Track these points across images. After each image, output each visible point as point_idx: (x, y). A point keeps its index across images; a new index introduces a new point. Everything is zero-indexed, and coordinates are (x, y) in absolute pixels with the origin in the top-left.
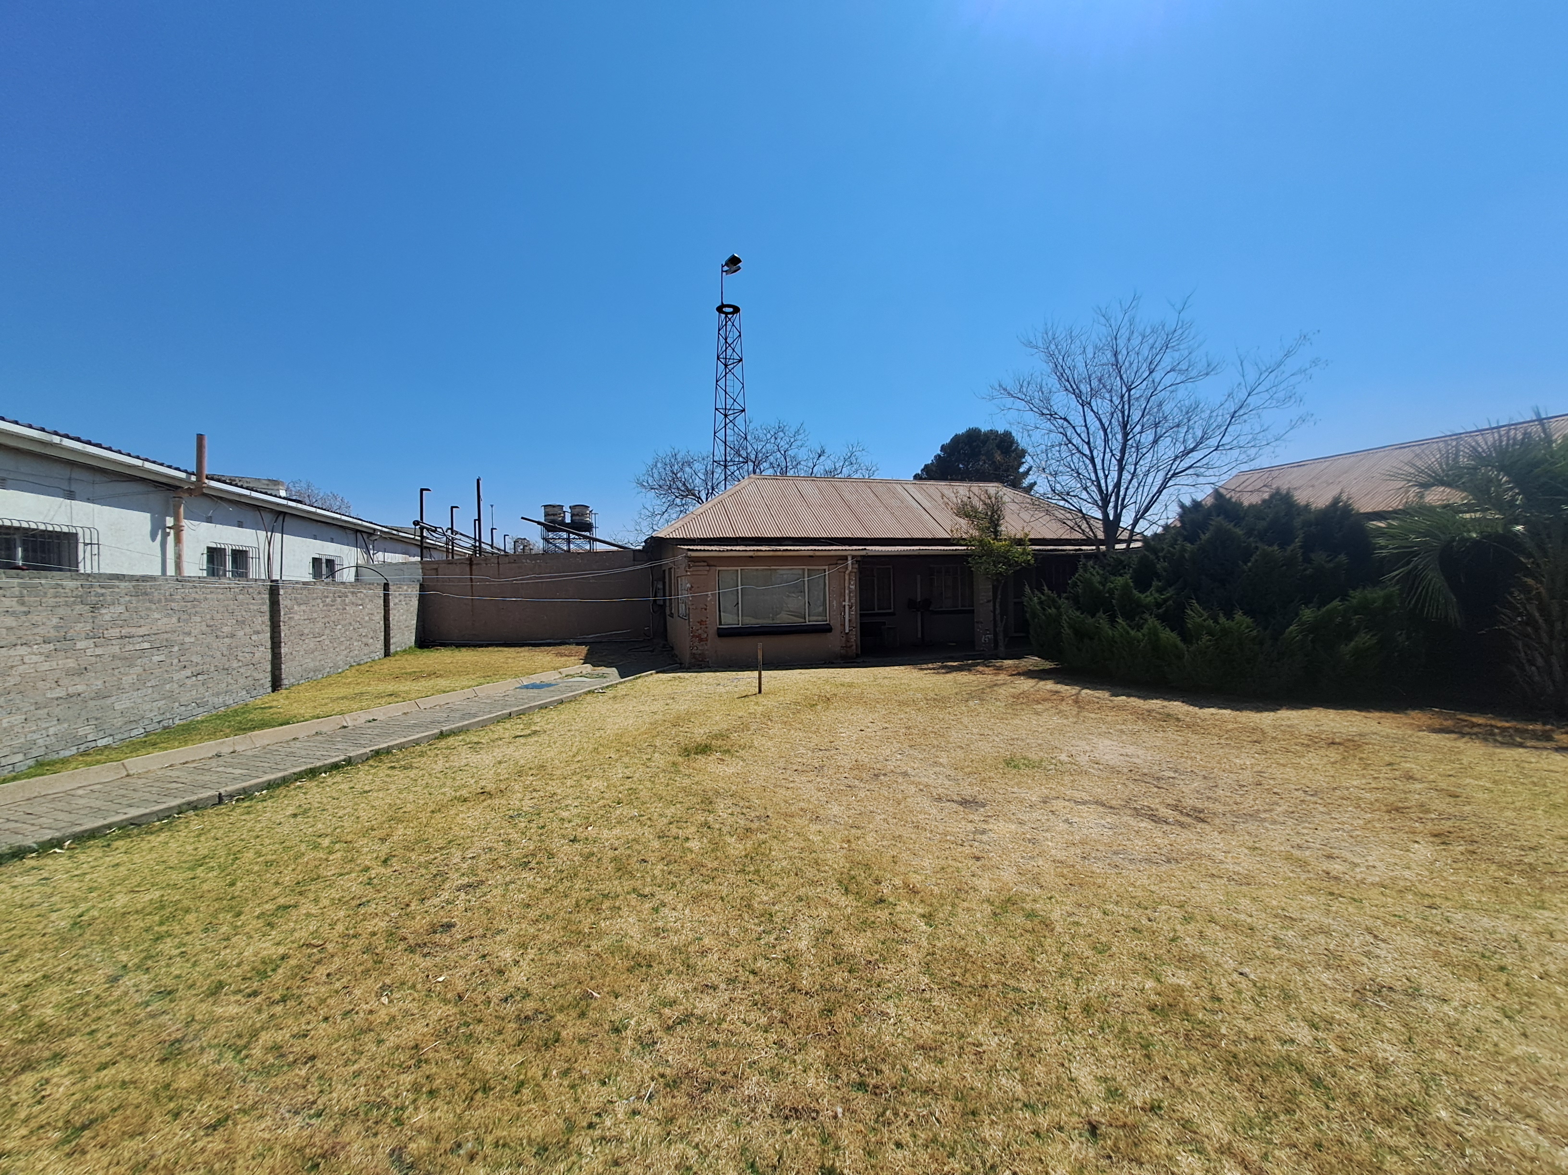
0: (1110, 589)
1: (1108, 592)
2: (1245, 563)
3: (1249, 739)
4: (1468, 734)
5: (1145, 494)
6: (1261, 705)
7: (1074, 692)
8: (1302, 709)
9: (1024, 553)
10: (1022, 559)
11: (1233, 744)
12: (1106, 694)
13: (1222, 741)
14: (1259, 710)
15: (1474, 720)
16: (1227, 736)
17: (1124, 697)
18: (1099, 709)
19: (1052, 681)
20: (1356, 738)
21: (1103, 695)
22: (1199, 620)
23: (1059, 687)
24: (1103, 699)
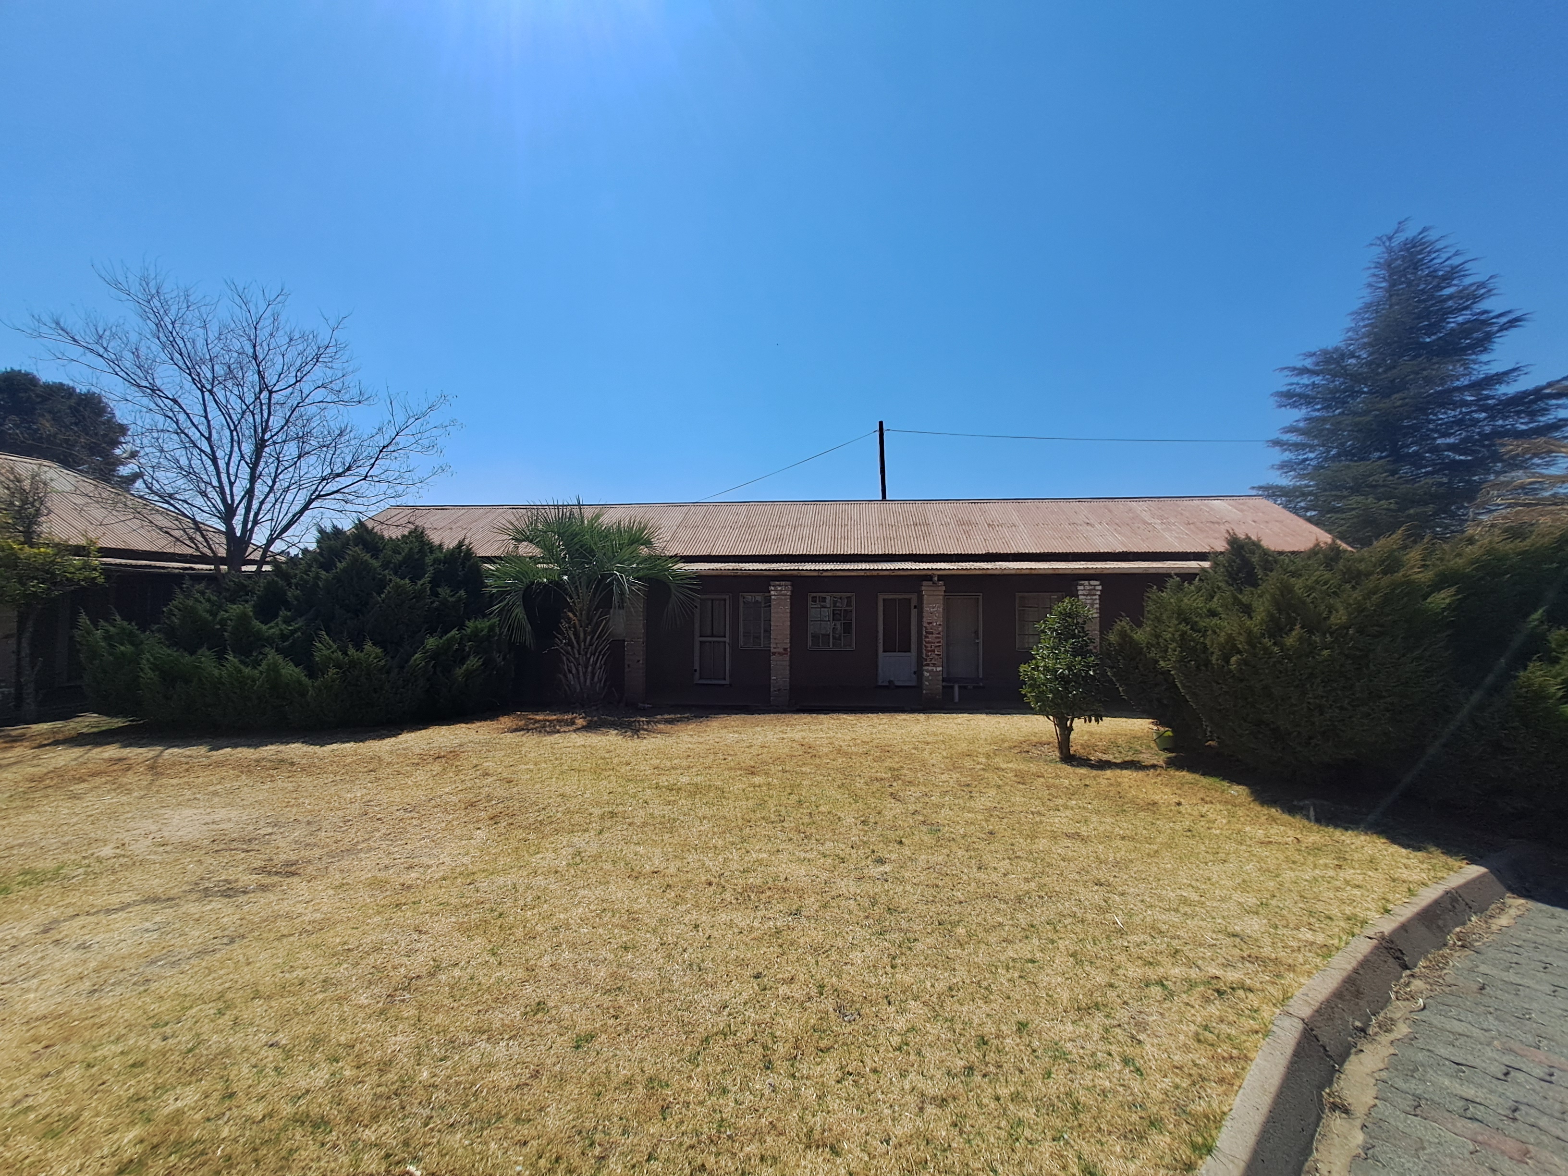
0: (222, 619)
1: (219, 623)
2: (379, 594)
3: (366, 769)
4: (532, 729)
5: (283, 512)
6: (384, 732)
7: (151, 754)
8: (420, 730)
9: (86, 566)
10: (79, 576)
11: (348, 778)
12: (203, 750)
13: (338, 778)
14: (381, 737)
15: (538, 717)
16: (343, 771)
17: (229, 750)
18: (187, 770)
19: (117, 745)
20: (457, 749)
21: (198, 752)
22: (326, 652)
23: (127, 752)
24: (197, 757)
